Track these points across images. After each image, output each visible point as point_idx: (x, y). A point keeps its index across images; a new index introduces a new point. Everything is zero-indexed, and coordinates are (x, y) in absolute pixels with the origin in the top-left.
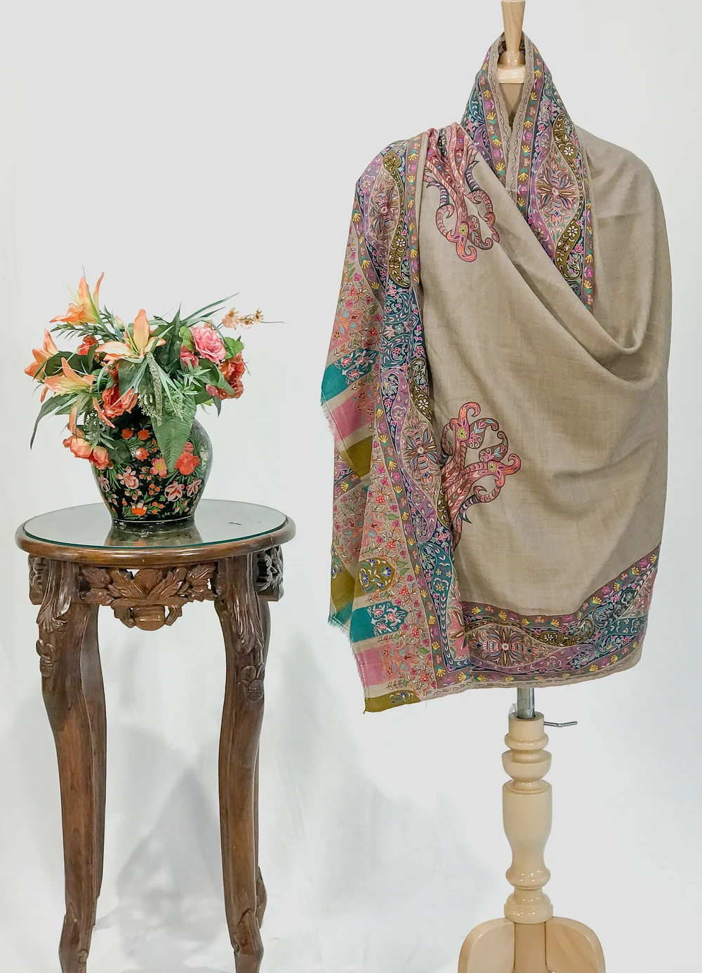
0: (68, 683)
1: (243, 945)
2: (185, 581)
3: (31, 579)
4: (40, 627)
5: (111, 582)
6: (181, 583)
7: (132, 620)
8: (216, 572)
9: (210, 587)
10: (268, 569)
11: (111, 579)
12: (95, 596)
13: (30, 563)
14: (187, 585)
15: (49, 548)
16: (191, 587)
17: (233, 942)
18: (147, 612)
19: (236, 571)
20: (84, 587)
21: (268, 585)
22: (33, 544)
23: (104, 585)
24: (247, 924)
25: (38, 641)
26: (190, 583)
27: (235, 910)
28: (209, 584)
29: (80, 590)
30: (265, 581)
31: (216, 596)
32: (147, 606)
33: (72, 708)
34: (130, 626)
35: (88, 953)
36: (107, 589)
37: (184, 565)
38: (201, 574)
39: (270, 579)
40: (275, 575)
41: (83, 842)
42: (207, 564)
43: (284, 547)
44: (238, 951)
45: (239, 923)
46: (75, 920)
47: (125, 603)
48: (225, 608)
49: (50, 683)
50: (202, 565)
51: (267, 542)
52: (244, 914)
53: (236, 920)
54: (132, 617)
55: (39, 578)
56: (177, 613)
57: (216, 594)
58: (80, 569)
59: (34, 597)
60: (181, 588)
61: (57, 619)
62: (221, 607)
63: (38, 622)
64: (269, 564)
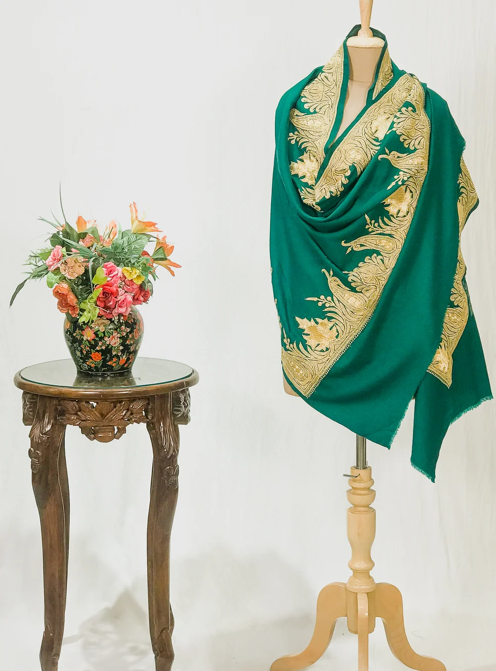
0: (50, 477)
1: (161, 652)
2: (128, 410)
3: (24, 408)
4: (32, 440)
5: (80, 410)
6: (125, 411)
7: (93, 436)
8: (148, 404)
9: (144, 415)
10: (182, 403)
11: (79, 407)
12: (68, 419)
13: (24, 398)
14: (129, 413)
15: (37, 387)
16: (132, 414)
17: (154, 650)
18: (103, 430)
19: (161, 404)
20: (62, 413)
21: (182, 413)
22: (27, 384)
23: (75, 412)
24: (164, 637)
25: (30, 449)
26: (132, 411)
27: (156, 629)
28: (143, 412)
29: (59, 416)
30: (180, 411)
31: (148, 420)
32: (103, 426)
33: (52, 494)
34: (91, 439)
35: (59, 656)
36: (76, 414)
37: (127, 399)
38: (137, 406)
39: (183, 409)
40: (186, 407)
41: (57, 582)
42: (142, 399)
43: (192, 390)
44: (158, 656)
45: (158, 637)
46: (51, 634)
47: (88, 424)
48: (154, 428)
49: (37, 477)
50: (139, 399)
51: (181, 385)
52: (162, 631)
53: (156, 636)
54: (93, 434)
55: (30, 408)
56: (122, 431)
57: (148, 419)
58: (59, 401)
59: (26, 420)
60: (125, 414)
61: (44, 434)
62: (151, 428)
63: (30, 436)
64: (182, 400)
